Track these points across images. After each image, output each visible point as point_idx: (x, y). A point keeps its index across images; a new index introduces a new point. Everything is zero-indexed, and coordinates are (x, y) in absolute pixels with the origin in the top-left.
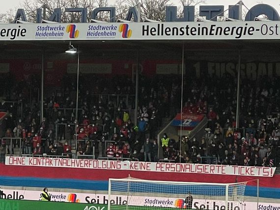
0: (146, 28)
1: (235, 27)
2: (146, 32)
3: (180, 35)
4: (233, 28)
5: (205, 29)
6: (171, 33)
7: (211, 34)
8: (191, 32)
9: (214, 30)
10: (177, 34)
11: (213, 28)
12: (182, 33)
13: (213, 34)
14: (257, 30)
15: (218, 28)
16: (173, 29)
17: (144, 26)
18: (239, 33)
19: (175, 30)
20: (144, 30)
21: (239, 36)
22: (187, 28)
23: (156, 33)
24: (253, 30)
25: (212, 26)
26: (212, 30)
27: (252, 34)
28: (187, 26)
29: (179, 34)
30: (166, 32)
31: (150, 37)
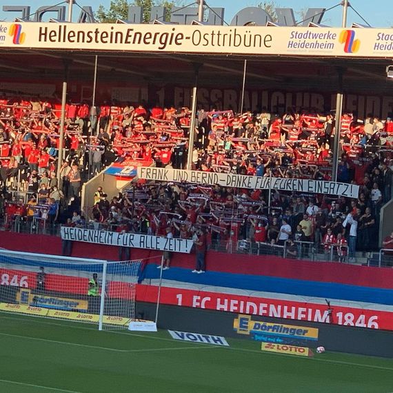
0: (43, 32)
1: (158, 33)
2: (43, 37)
3: (88, 42)
4: (156, 34)
5: (119, 35)
6: (75, 39)
7: (126, 42)
8: (102, 37)
9: (130, 36)
10: (83, 41)
11: (131, 33)
12: (89, 39)
13: (129, 43)
14: (187, 38)
15: (136, 34)
16: (79, 33)
17: (41, 28)
18: (163, 41)
19: (81, 34)
20: (41, 34)
21: (163, 46)
22: (97, 32)
23: (56, 38)
24: (182, 38)
25: (129, 30)
26: (128, 36)
27: (180, 44)
28: (97, 29)
29: (85, 41)
30: (69, 37)
31: (48, 45)
